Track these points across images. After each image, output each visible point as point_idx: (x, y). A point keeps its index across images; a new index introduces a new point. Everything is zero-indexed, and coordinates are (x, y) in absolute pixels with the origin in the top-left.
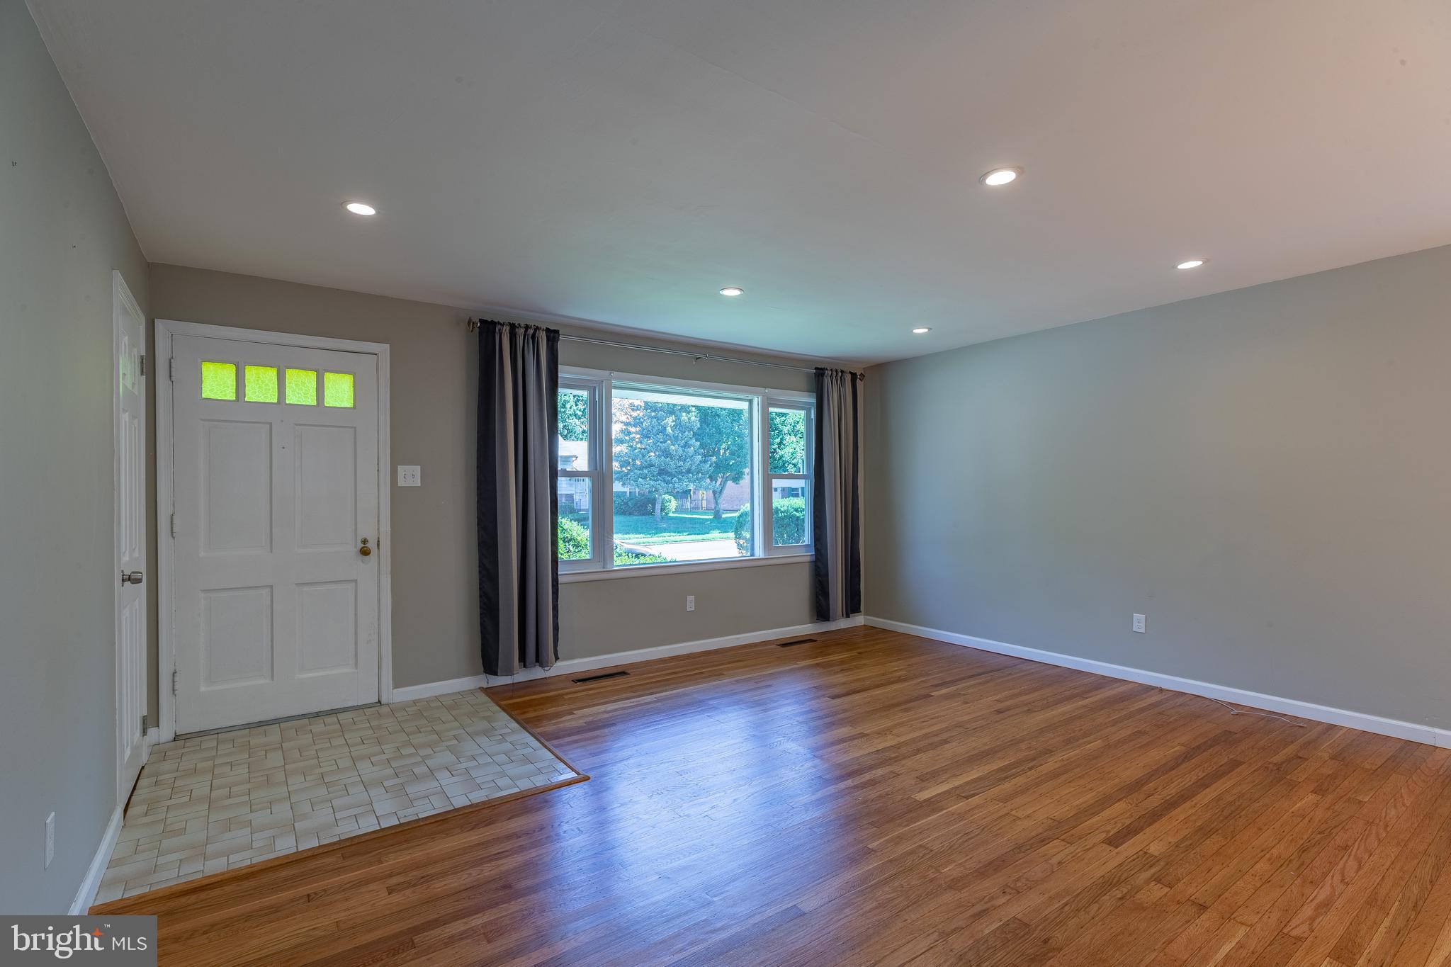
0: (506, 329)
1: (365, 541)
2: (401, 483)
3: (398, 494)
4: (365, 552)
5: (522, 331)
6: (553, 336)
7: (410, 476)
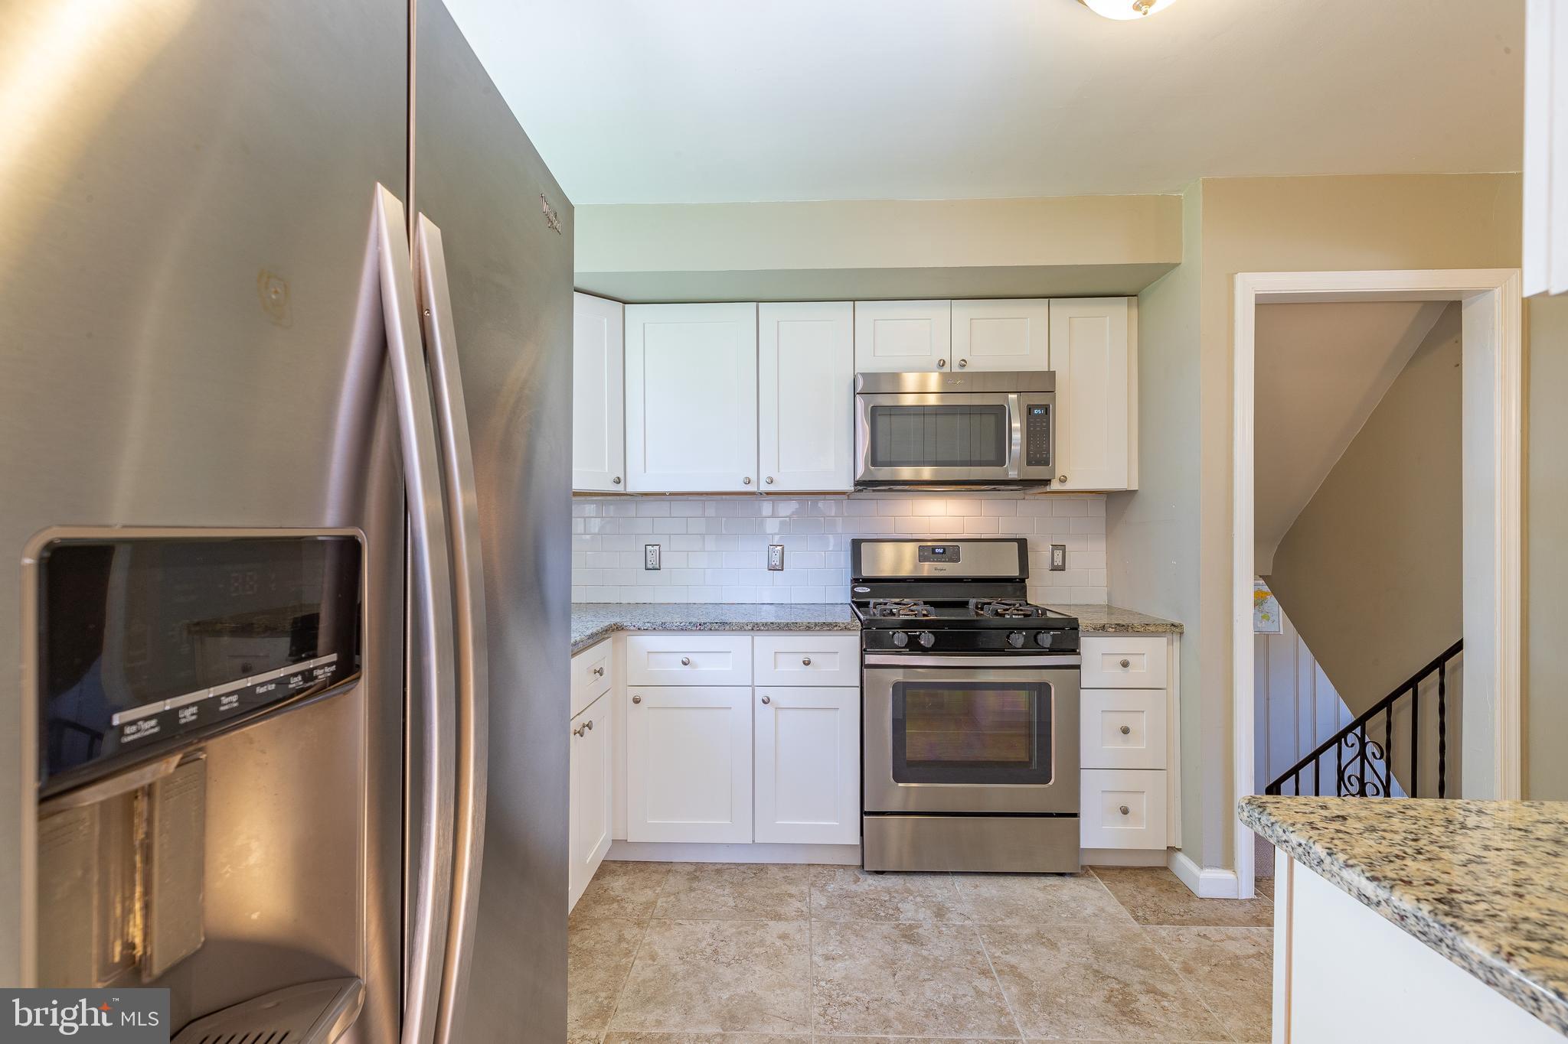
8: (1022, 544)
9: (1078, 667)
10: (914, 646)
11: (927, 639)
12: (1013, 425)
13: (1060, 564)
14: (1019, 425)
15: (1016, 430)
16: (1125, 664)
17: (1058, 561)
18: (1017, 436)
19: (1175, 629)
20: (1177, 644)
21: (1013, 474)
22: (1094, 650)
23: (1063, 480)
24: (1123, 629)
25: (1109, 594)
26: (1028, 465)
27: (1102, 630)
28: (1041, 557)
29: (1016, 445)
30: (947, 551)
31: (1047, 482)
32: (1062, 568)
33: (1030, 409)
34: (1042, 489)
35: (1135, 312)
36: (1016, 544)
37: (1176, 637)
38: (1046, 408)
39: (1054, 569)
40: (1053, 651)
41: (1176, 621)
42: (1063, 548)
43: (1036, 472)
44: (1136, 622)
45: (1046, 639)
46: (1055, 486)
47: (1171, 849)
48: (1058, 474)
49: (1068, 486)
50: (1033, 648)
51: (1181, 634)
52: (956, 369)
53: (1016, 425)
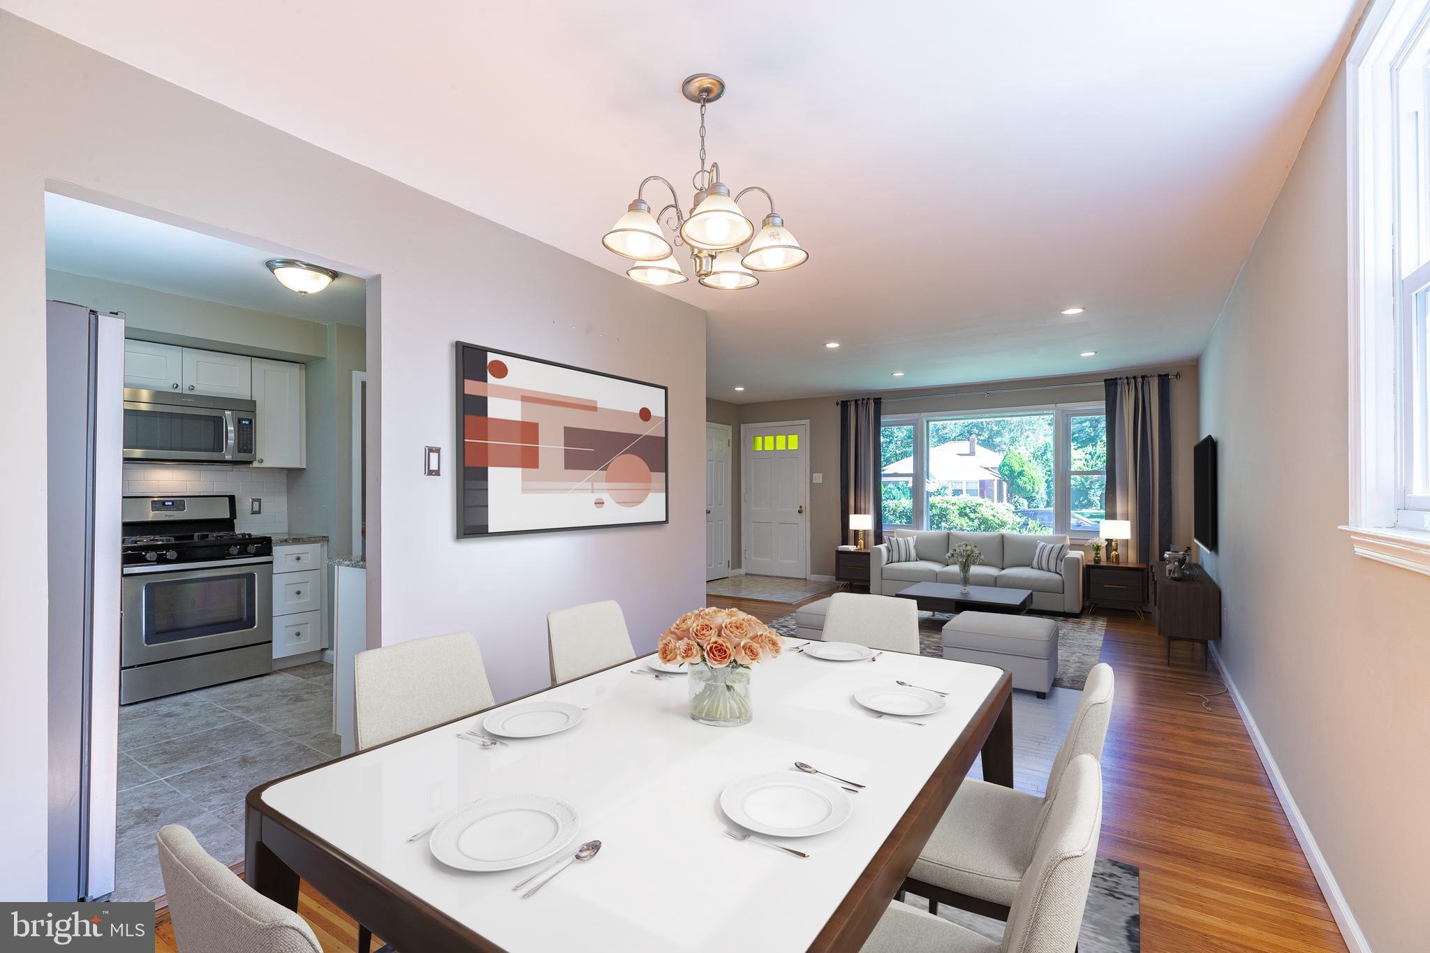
0: (853, 403)
1: (801, 507)
2: (814, 482)
3: (813, 487)
4: (800, 512)
5: (860, 402)
6: (878, 402)
7: (818, 478)
8: (232, 499)
9: (271, 562)
10: (161, 560)
11: (171, 554)
12: (229, 428)
13: (257, 510)
14: (232, 428)
15: (231, 431)
16: (298, 559)
17: (256, 508)
18: (231, 435)
19: (325, 539)
20: (326, 547)
21: (228, 457)
22: (280, 553)
23: (261, 461)
24: (297, 541)
25: (289, 527)
26: (238, 452)
27: (285, 542)
28: (244, 506)
29: (231, 440)
30: (175, 504)
31: (250, 462)
32: (259, 512)
33: (240, 421)
34: (248, 466)
35: (304, 372)
36: (227, 498)
37: (325, 543)
38: (251, 422)
39: (253, 513)
40: (256, 555)
41: (325, 535)
42: (259, 501)
43: (243, 457)
44: (304, 537)
45: (252, 549)
46: (256, 464)
47: (323, 650)
48: (258, 457)
49: (264, 465)
50: (243, 553)
51: (328, 541)
52: (186, 392)
53: (231, 428)
